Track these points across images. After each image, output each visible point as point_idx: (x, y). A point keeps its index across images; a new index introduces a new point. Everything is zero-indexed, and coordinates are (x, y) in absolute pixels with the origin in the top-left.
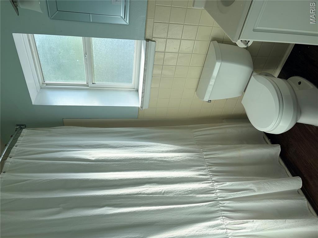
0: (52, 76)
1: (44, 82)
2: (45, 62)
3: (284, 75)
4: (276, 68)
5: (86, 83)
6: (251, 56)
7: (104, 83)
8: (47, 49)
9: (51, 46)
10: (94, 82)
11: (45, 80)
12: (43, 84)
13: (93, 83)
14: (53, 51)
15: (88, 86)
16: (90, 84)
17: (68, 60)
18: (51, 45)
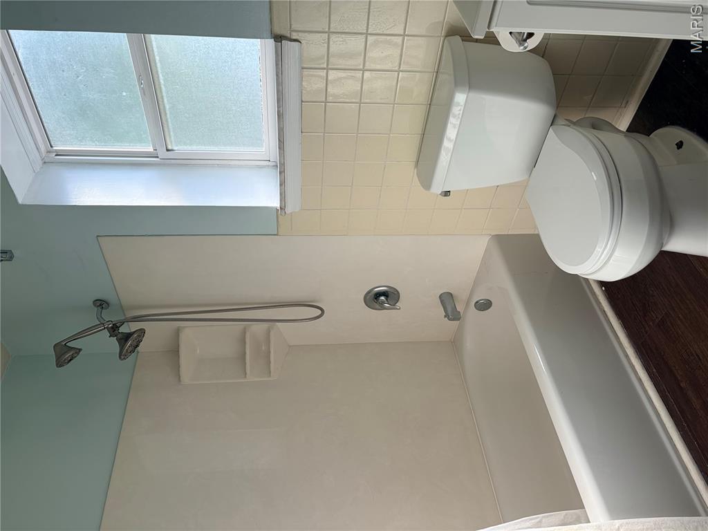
0: (68, 132)
1: (51, 147)
2: (47, 98)
3: (644, 124)
4: (623, 105)
5: (152, 150)
6: (553, 74)
7: (194, 148)
8: (47, 67)
9: (54, 59)
10: (170, 147)
11: (52, 144)
12: (49, 152)
13: (168, 150)
14: (61, 72)
15: (158, 157)
16: (162, 153)
17: (100, 92)
18: (55, 57)
